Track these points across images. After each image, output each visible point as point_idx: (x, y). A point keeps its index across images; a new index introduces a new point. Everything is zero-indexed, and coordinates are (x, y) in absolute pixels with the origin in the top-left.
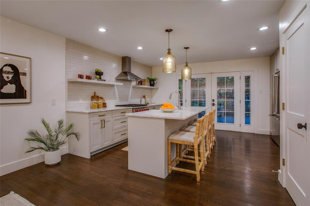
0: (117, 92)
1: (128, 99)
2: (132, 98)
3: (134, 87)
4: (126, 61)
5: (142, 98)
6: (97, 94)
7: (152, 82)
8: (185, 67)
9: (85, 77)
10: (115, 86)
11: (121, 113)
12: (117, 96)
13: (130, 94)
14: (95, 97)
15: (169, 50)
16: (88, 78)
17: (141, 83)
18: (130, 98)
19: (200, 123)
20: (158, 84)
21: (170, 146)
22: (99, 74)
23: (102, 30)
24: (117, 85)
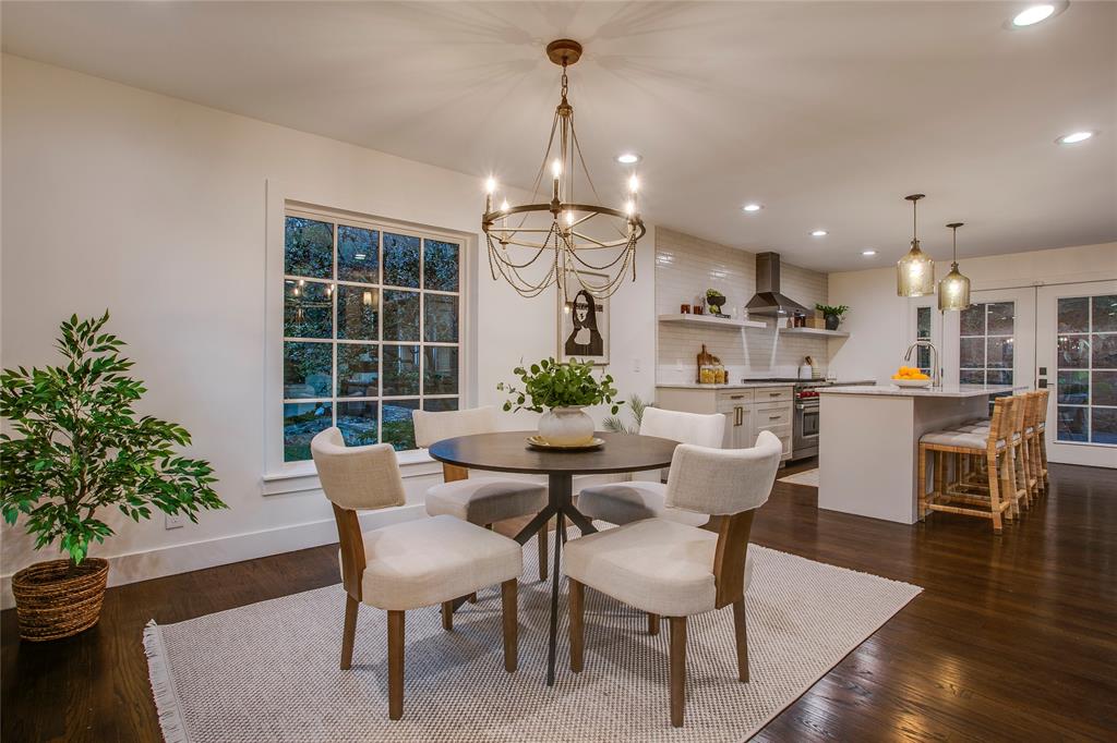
0: (745, 346)
1: (769, 365)
2: (779, 362)
3: (782, 333)
4: (767, 264)
5: (802, 364)
6: (709, 351)
7: (832, 317)
8: (950, 278)
9: (692, 310)
10: (743, 330)
11: (771, 395)
12: (747, 356)
13: (774, 353)
14: (704, 357)
15: (915, 242)
16: (698, 311)
17: (801, 321)
18: (773, 362)
19: (1002, 405)
20: (847, 324)
21: (923, 457)
22: (716, 300)
23: (752, 208)
24: (747, 327)
